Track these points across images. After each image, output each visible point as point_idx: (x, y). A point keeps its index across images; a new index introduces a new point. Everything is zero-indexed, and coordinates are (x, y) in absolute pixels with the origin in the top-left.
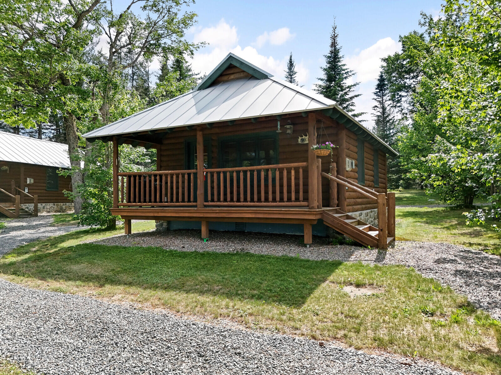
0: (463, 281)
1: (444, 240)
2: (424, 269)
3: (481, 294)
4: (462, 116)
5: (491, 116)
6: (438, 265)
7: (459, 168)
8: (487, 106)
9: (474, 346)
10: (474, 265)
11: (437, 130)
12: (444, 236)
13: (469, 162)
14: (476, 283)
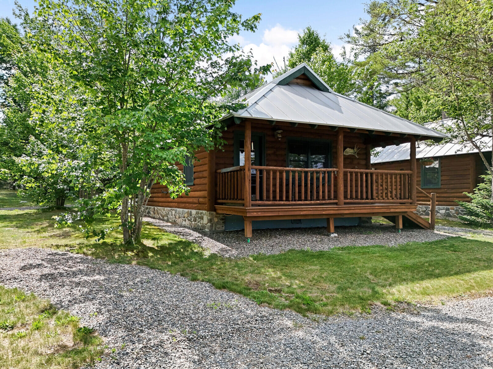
0: (48, 284)
1: (33, 244)
2: (7, 280)
3: (63, 294)
4: (54, 123)
5: (79, 127)
6: (24, 272)
7: (50, 172)
8: (76, 118)
9: (53, 347)
10: (59, 267)
11: (30, 130)
12: (33, 240)
13: (60, 168)
14: (60, 284)
